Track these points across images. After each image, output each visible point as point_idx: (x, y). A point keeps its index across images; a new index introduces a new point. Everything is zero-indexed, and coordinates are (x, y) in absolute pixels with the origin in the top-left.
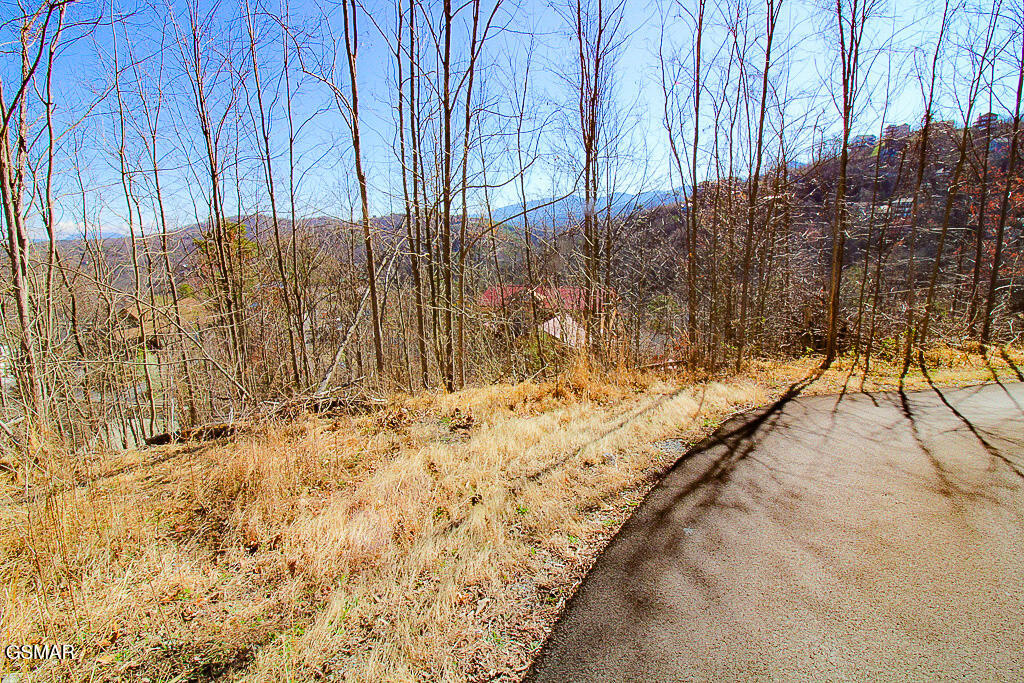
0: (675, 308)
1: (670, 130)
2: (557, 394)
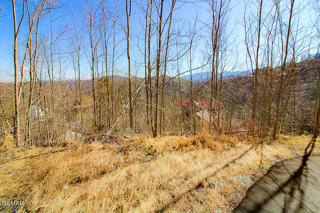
0: (246, 111)
1: (247, 45)
2: (194, 143)
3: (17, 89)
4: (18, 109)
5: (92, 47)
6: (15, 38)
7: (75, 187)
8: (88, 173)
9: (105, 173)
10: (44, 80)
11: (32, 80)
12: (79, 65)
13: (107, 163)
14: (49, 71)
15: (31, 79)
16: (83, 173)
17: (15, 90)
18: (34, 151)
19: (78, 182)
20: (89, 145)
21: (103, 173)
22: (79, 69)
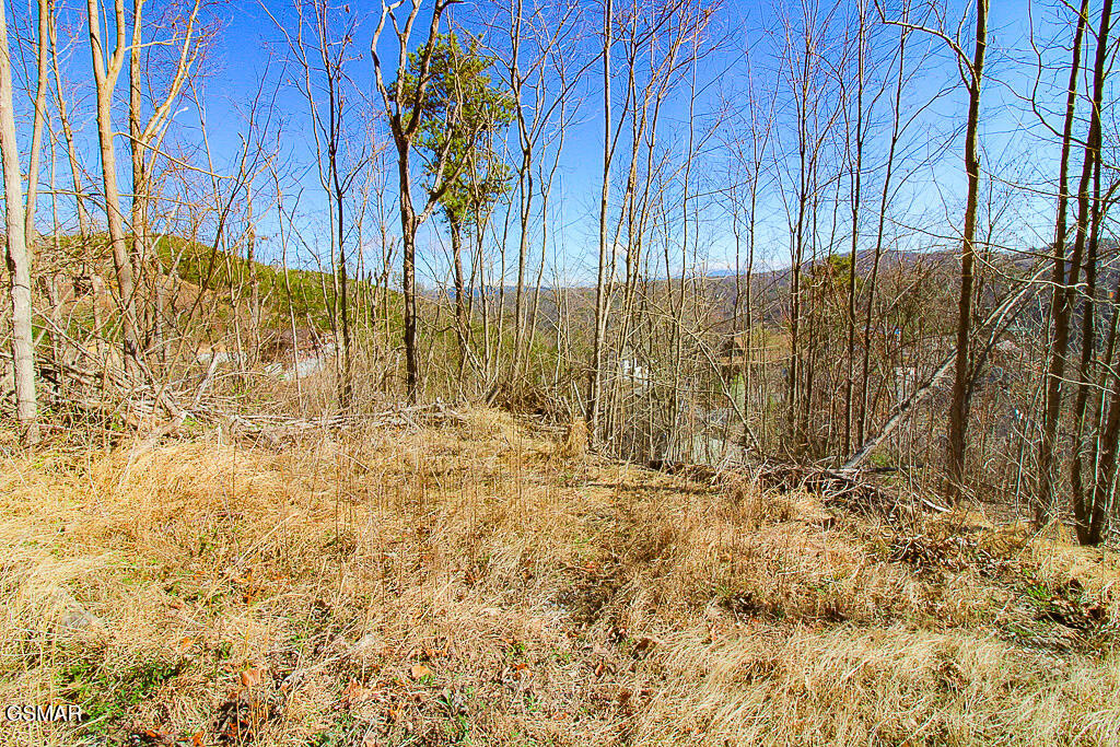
3: (601, 304)
4: (599, 354)
5: (802, 154)
6: (606, 170)
7: (738, 624)
8: (780, 597)
9: (842, 619)
10: (653, 277)
11: (631, 279)
12: (752, 222)
13: (847, 585)
14: (666, 251)
15: (629, 276)
16: (764, 586)
17: (598, 305)
18: (628, 473)
19: (746, 609)
20: (779, 498)
21: (833, 616)
22: (750, 238)
